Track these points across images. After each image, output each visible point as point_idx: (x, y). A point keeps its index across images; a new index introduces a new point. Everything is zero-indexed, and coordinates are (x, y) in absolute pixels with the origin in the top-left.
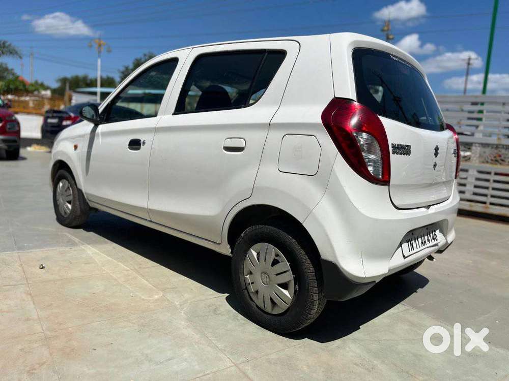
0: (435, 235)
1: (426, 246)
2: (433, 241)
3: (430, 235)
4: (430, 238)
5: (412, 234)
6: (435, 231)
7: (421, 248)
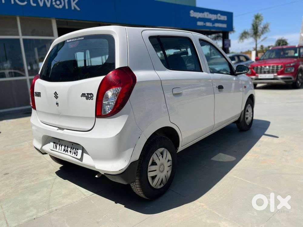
0: (77, 152)
1: (67, 153)
2: (74, 154)
3: (73, 149)
4: (72, 151)
5: (59, 141)
6: (78, 149)
7: (62, 152)
